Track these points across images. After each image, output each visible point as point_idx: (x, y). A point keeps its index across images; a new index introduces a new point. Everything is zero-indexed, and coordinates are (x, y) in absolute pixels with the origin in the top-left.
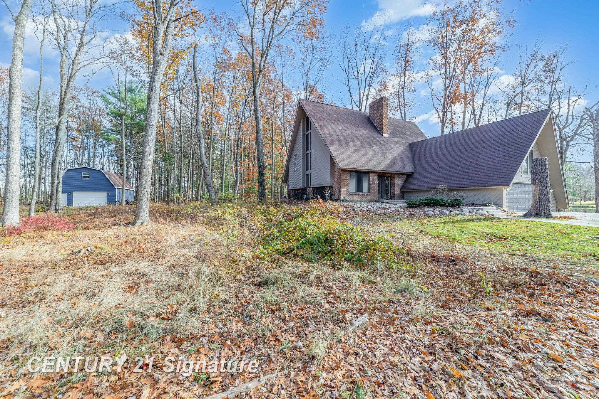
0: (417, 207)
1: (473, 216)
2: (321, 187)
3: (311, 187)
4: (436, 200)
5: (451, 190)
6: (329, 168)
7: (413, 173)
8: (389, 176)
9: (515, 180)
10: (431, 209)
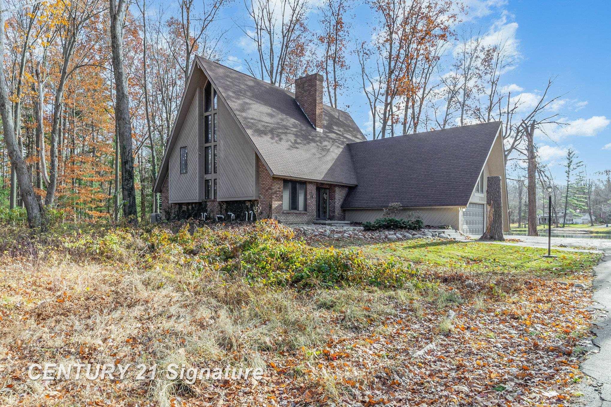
0: (376, 230)
1: (436, 240)
2: (236, 202)
3: (218, 200)
4: (396, 221)
5: (405, 209)
6: (254, 173)
7: (357, 186)
8: (327, 189)
9: (471, 200)
10: (392, 232)
